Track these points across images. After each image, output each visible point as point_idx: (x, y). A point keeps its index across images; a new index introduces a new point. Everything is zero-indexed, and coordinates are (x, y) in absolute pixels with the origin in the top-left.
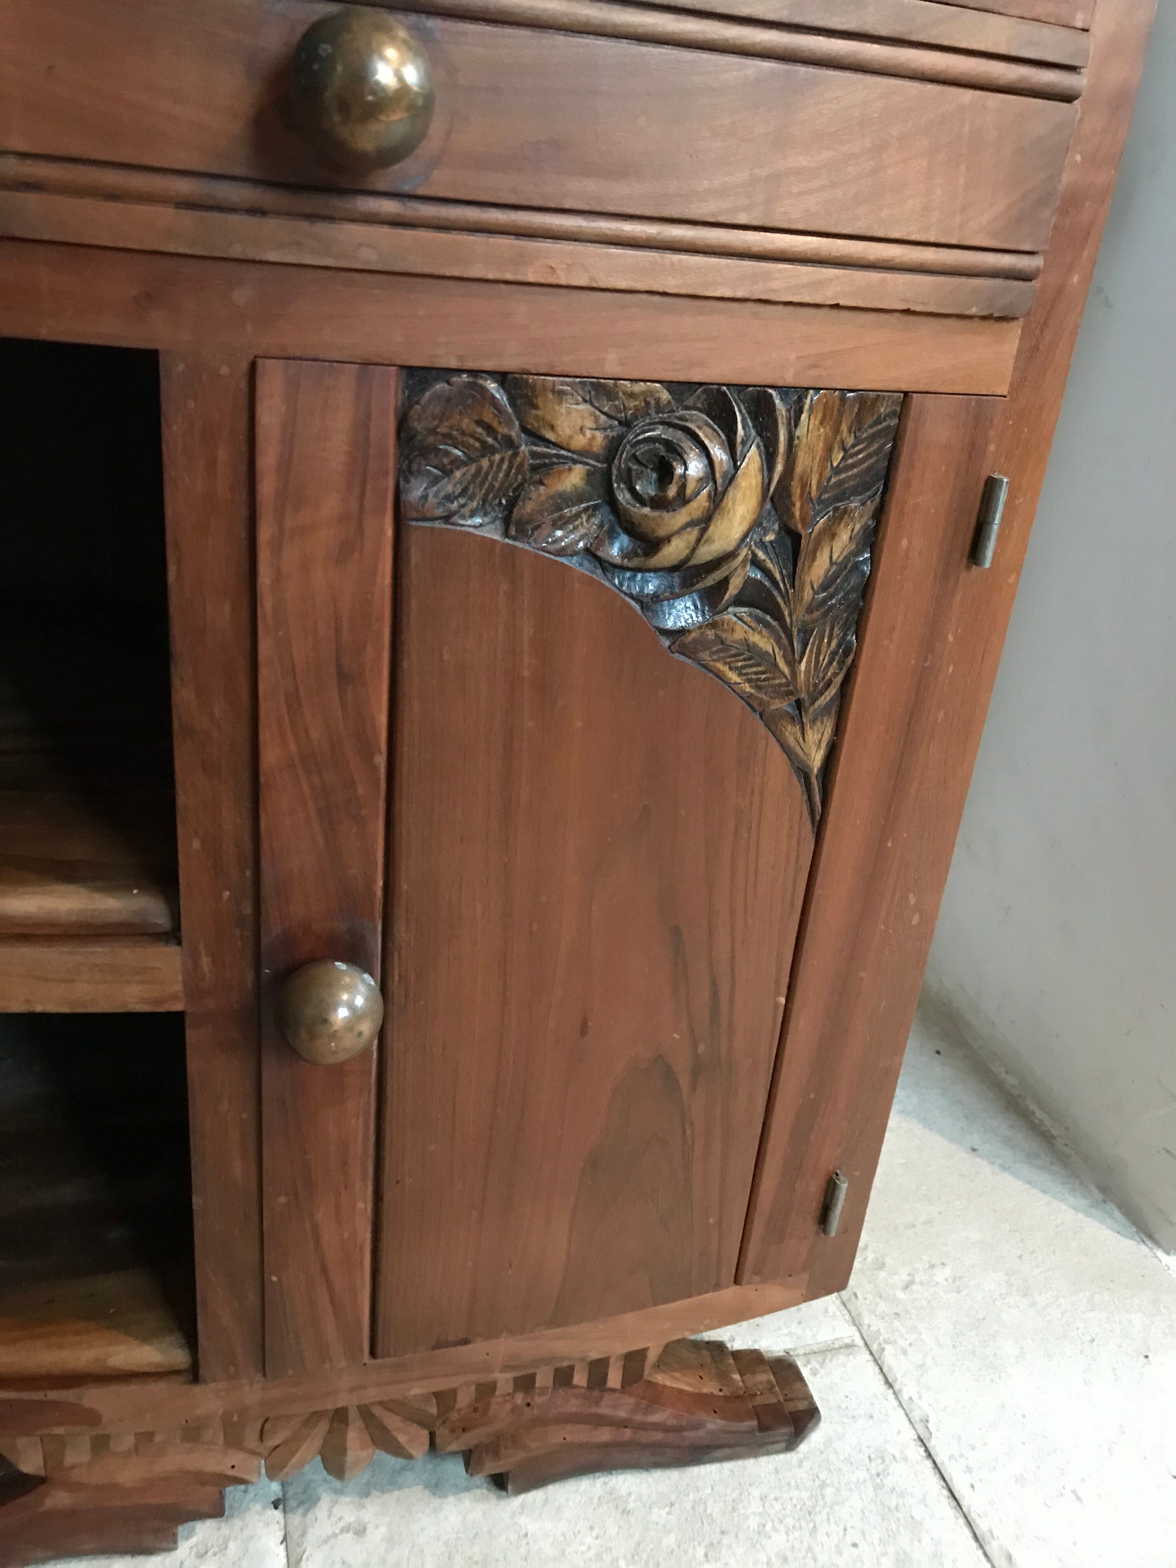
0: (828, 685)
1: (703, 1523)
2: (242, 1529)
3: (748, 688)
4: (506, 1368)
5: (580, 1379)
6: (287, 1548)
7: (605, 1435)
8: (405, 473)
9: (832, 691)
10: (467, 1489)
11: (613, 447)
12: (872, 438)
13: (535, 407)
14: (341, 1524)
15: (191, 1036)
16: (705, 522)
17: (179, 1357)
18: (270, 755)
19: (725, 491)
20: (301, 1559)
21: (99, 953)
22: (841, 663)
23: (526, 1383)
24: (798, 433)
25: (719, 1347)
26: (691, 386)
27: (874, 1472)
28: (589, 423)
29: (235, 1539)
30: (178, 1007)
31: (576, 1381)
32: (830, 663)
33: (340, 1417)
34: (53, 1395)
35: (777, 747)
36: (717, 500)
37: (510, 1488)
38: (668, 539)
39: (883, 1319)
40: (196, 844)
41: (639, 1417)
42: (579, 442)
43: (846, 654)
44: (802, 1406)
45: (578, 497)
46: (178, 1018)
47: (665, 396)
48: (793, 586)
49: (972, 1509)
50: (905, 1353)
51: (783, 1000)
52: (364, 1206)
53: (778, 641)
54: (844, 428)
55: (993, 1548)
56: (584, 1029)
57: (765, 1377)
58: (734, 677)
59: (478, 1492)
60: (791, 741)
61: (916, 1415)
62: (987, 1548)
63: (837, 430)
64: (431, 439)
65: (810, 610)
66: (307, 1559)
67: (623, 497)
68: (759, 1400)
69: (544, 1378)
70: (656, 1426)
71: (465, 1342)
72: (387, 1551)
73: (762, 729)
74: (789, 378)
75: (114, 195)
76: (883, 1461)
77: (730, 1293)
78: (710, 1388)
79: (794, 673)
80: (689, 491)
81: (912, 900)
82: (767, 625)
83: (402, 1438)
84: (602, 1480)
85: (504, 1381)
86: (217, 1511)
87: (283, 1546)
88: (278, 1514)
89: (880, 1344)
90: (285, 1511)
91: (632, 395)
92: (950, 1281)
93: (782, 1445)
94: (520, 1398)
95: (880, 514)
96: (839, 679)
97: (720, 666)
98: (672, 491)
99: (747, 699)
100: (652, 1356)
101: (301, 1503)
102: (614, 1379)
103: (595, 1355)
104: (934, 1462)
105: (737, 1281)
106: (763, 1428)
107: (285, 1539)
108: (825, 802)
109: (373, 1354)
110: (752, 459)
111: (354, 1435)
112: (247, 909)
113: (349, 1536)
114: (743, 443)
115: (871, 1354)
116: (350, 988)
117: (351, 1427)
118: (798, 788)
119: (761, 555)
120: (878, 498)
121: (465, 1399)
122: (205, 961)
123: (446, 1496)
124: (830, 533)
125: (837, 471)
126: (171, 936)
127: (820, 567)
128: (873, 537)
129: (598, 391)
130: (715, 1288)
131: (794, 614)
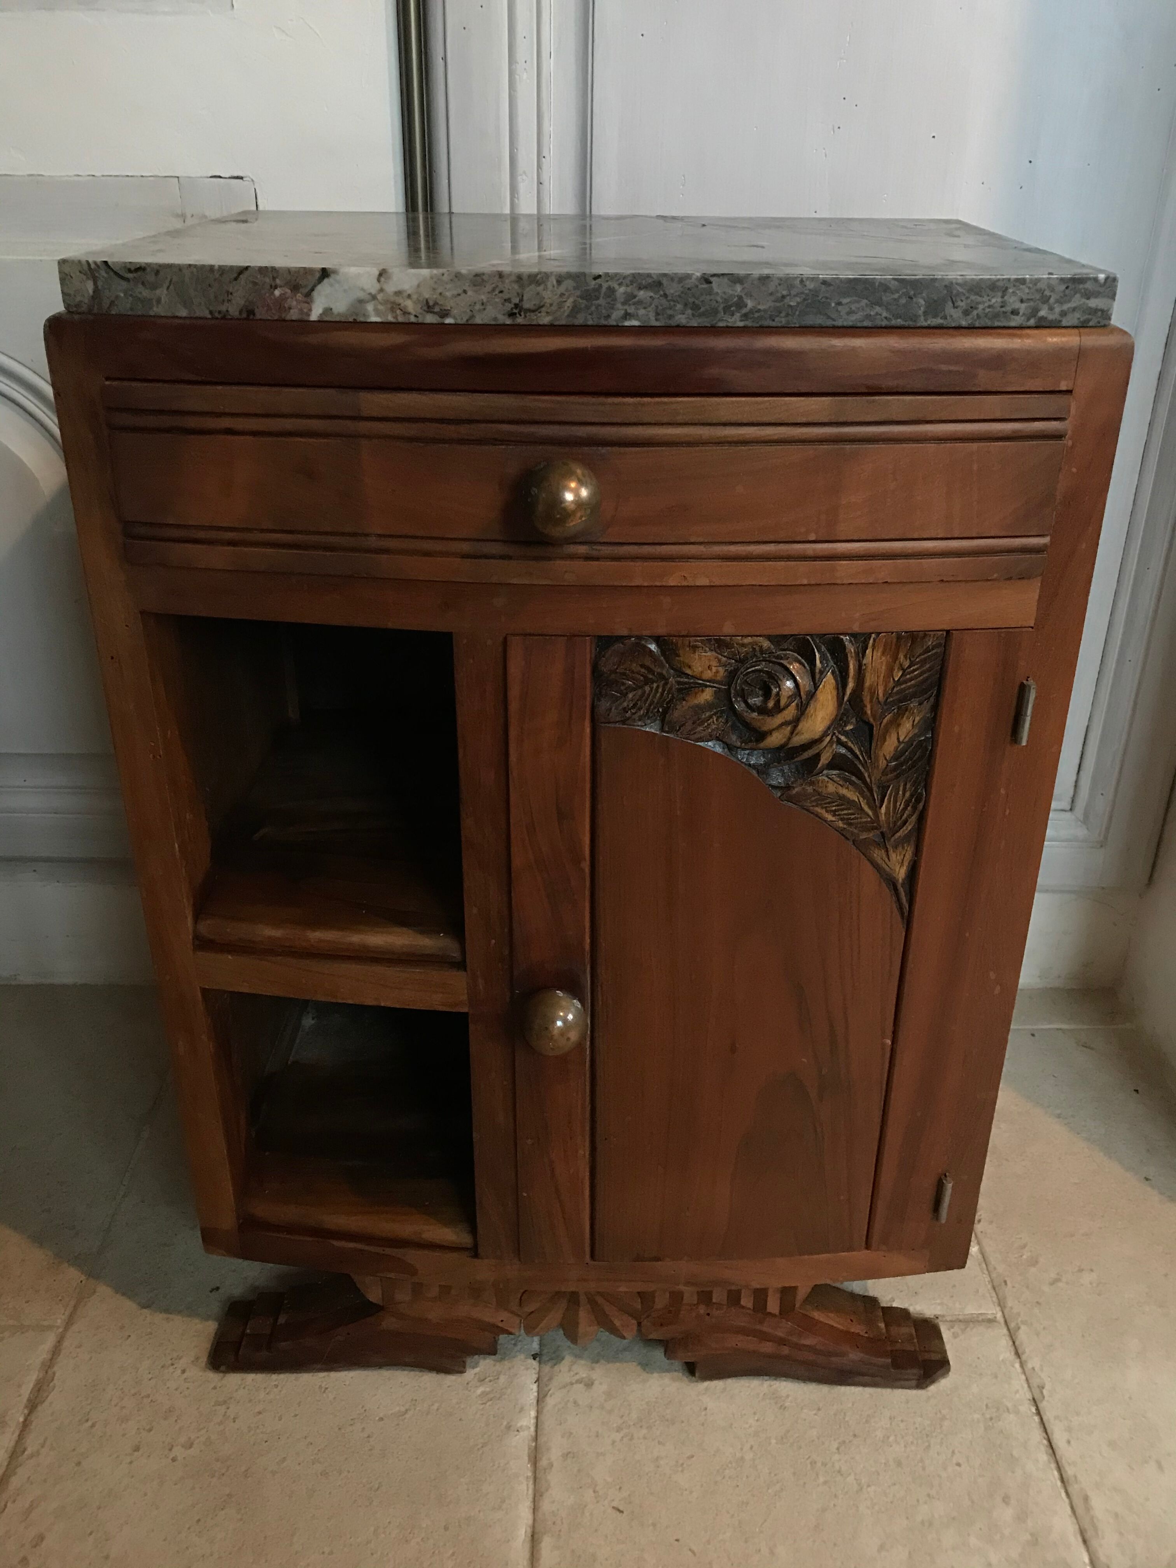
0: (905, 822)
1: (840, 1427)
2: (510, 1368)
3: (840, 824)
4: (690, 1283)
5: (747, 1301)
6: (538, 1386)
7: (768, 1347)
8: (597, 696)
9: (909, 827)
10: (668, 1371)
11: (732, 675)
12: (924, 662)
13: (679, 656)
14: (577, 1377)
15: (472, 1027)
16: (795, 722)
17: (466, 1239)
18: (517, 862)
19: (808, 704)
20: (547, 1394)
21: (417, 973)
22: (915, 808)
23: (705, 1297)
24: (864, 662)
25: (871, 1302)
26: (785, 637)
27: (988, 1416)
28: (714, 663)
29: (505, 1374)
30: (465, 1010)
31: (743, 1302)
32: (905, 809)
33: (573, 1299)
34: (388, 1251)
35: (868, 864)
36: (802, 709)
37: (697, 1375)
38: (770, 732)
39: (1025, 1305)
40: (475, 911)
41: (794, 1339)
42: (708, 674)
43: (918, 801)
44: (935, 1357)
45: (709, 706)
46: (464, 1017)
47: (766, 644)
48: (870, 757)
49: (1064, 1459)
50: (1038, 1334)
51: (889, 1042)
52: (584, 1151)
53: (862, 793)
54: (901, 656)
55: (1074, 1489)
56: (733, 1049)
57: (907, 1330)
58: (830, 817)
59: (676, 1374)
60: (880, 862)
61: (1035, 1382)
62: (1070, 1489)
63: (895, 658)
64: (613, 676)
65: (884, 773)
66: (551, 1396)
67: (739, 706)
68: (898, 1346)
69: (719, 1296)
70: (809, 1348)
71: (658, 1259)
72: (605, 1401)
73: (854, 851)
74: (856, 628)
76: (998, 1409)
77: (862, 1255)
78: (857, 1329)
79: (876, 814)
80: (783, 702)
81: (992, 975)
82: (852, 783)
83: (617, 1323)
84: (768, 1383)
85: (689, 1294)
86: (491, 1350)
87: (537, 1384)
88: (535, 1363)
89: (1017, 1324)
90: (540, 1362)
91: (743, 645)
92: (1094, 1285)
93: (914, 1383)
94: (702, 1310)
95: (935, 708)
96: (914, 818)
97: (818, 810)
98: (771, 704)
99: (841, 831)
100: (802, 1294)
101: (552, 1359)
102: (773, 1305)
103: (756, 1285)
104: (1041, 1419)
105: (868, 1246)
106: (896, 1365)
107: (537, 1381)
108: (911, 902)
109: (592, 1256)
110: (829, 681)
111: (584, 1315)
112: (506, 952)
113: (581, 1386)
114: (821, 672)
115: (1009, 1329)
117: (581, 1308)
118: (887, 892)
119: (843, 738)
120: (932, 699)
121: (661, 1302)
122: (481, 981)
123: (652, 1373)
124: (895, 723)
125: (898, 683)
126: (461, 965)
127: (890, 746)
128: (932, 724)
129: (720, 644)
130: (850, 1249)
131: (873, 776)
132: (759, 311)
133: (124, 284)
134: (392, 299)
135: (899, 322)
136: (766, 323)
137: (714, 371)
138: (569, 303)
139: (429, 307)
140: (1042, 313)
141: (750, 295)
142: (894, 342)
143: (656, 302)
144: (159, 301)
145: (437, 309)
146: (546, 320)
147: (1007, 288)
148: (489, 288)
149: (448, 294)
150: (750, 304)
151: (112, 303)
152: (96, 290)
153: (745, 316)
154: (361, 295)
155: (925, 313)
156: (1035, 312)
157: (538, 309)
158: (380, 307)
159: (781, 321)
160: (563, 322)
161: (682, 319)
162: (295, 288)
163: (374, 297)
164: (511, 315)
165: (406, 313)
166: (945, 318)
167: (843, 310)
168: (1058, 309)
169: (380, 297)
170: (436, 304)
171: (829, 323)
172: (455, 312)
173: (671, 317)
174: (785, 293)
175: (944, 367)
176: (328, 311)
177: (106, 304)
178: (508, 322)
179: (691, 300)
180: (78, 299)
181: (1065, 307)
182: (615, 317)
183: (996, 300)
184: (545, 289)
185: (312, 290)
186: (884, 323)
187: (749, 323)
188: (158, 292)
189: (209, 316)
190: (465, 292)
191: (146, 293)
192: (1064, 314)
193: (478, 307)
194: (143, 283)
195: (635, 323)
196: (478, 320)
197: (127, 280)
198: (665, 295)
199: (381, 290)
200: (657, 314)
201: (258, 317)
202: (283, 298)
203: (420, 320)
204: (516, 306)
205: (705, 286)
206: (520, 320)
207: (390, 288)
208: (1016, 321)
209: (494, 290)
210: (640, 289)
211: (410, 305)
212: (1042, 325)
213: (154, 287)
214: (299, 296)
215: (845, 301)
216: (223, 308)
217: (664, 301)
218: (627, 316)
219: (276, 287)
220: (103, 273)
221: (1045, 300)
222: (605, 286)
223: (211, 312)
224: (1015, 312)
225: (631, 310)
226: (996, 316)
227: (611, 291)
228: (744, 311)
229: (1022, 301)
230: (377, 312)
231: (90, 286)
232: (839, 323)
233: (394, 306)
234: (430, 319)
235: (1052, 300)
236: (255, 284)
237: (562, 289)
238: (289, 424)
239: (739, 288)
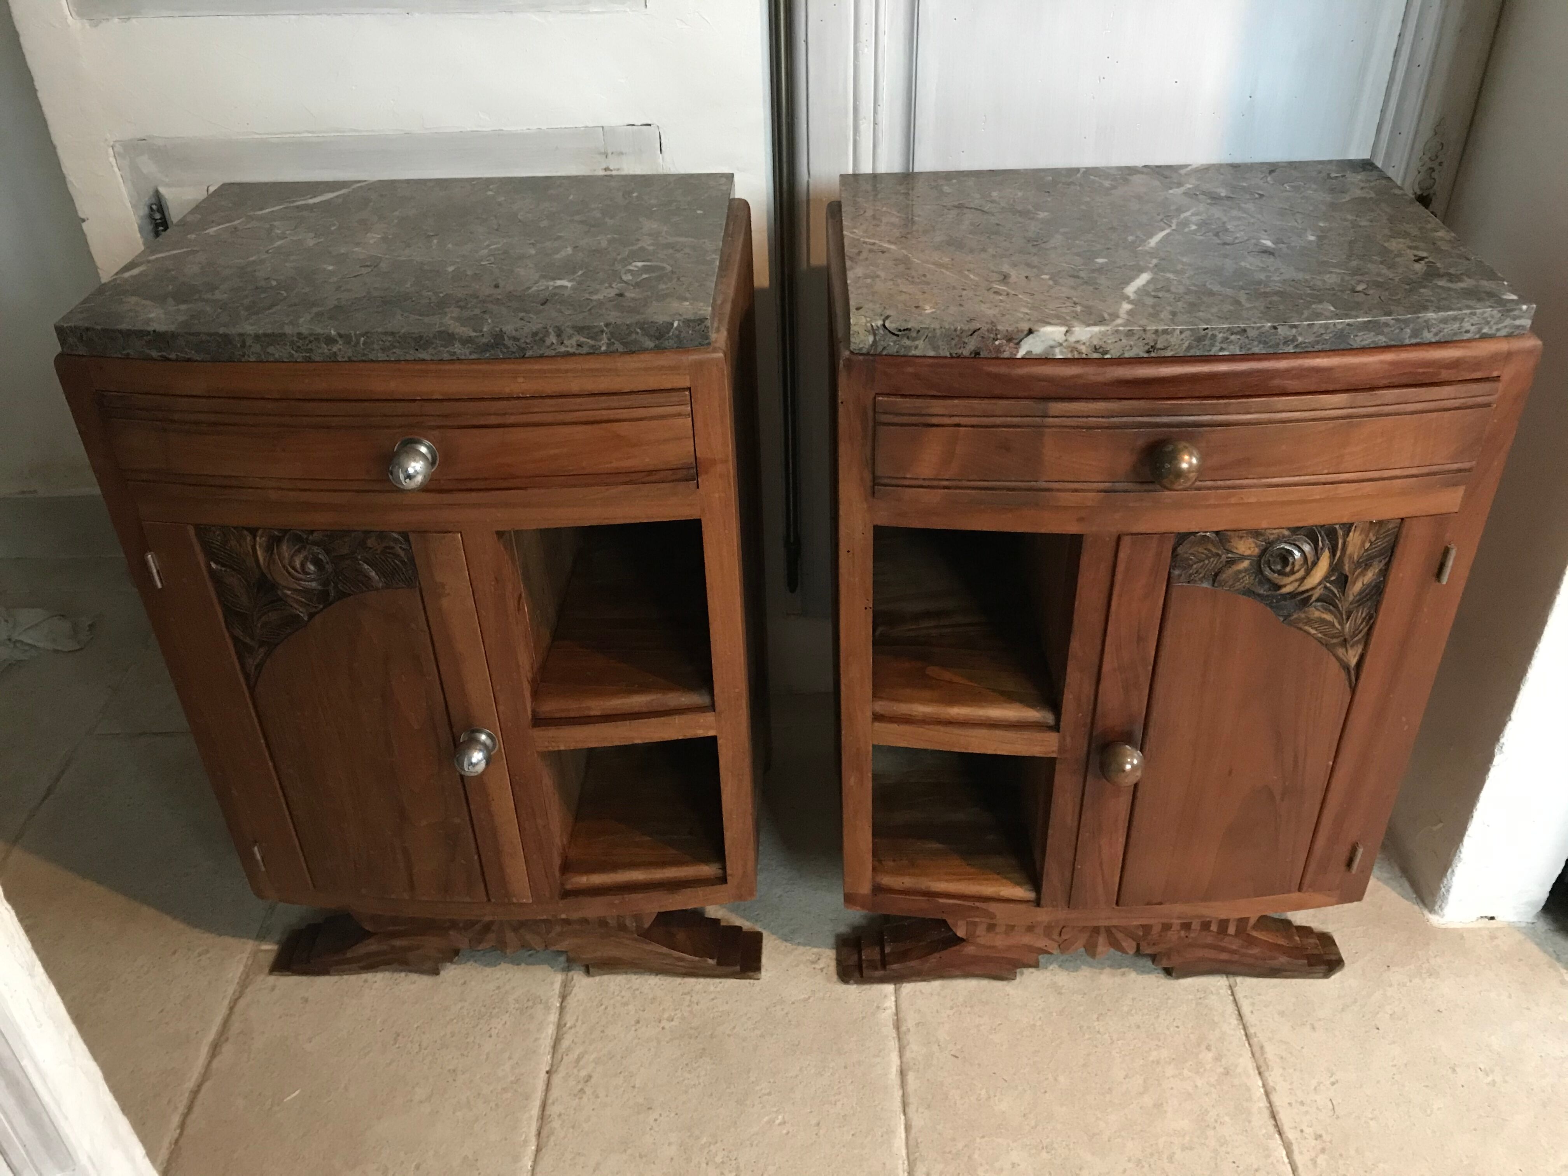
0: (1361, 631)
3: (1320, 635)
4: (1179, 918)
5: (1214, 928)
7: (1224, 956)
8: (1173, 567)
9: (1362, 634)
11: (1263, 553)
12: (1385, 537)
13: (1230, 542)
15: (1058, 767)
16: (1302, 579)
17: (1031, 895)
18: (1106, 668)
19: (1312, 569)
21: (1027, 734)
22: (1368, 622)
23: (1187, 926)
24: (1348, 539)
25: (1288, 923)
26: (1299, 528)
28: (1253, 545)
30: (1054, 755)
31: (1212, 928)
32: (1362, 623)
33: (1096, 930)
34: (977, 904)
35: (1333, 658)
36: (1308, 572)
37: (1174, 974)
38: (1285, 586)
40: (1071, 696)
41: (1244, 950)
42: (1248, 553)
43: (1370, 618)
44: (1333, 958)
45: (1246, 570)
46: (1054, 759)
47: (1286, 533)
48: (1344, 595)
51: (1331, 763)
52: (1122, 840)
53: (1336, 617)
54: (1371, 535)
56: (1230, 773)
57: (1313, 941)
58: (1313, 631)
60: (1341, 655)
63: (1367, 536)
64: (1185, 556)
65: (1351, 603)
67: (1265, 570)
68: (1309, 952)
69: (1196, 925)
70: (1251, 956)
71: (1160, 904)
73: (1326, 651)
74: (1345, 520)
75: (1076, 490)
77: (1296, 895)
78: (1282, 942)
79: (1343, 628)
80: (1296, 568)
81: (1404, 719)
82: (1330, 611)
83: (1124, 944)
85: (1176, 924)
86: (1036, 965)
91: (1272, 534)
93: (1321, 975)
94: (1183, 933)
95: (1388, 564)
96: (1366, 629)
97: (1307, 628)
98: (1288, 569)
99: (1319, 640)
100: (1252, 922)
102: (1232, 930)
103: (1223, 917)
105: (1300, 889)
106: (1310, 965)
108: (1357, 679)
109: (1117, 904)
110: (1326, 555)
111: (1102, 940)
112: (1089, 720)
114: (1322, 549)
116: (1133, 757)
117: (1101, 936)
118: (1343, 674)
119: (1328, 585)
120: (1387, 559)
121: (1156, 930)
122: (1068, 739)
124: (1363, 574)
125: (1367, 550)
126: (1056, 728)
127: (1358, 586)
128: (1385, 572)
129: (1256, 534)
130: (1289, 892)
131: (1344, 606)
132: (1305, 343)
133: (895, 337)
134: (1073, 345)
135: (1393, 343)
136: (1309, 350)
137: (1276, 382)
138: (1186, 344)
139: (1096, 349)
140: (1484, 331)
141: (1300, 334)
142: (1389, 357)
143: (1241, 341)
144: (916, 347)
145: (1101, 350)
146: (1169, 353)
147: (1463, 319)
148: (1136, 337)
149: (1109, 341)
150: (1300, 339)
151: (884, 348)
152: (875, 341)
153: (1296, 346)
154: (1052, 343)
155: (1410, 337)
156: (1480, 330)
157: (1165, 348)
158: (1064, 350)
159: (1319, 347)
160: (1181, 355)
161: (1256, 350)
162: (1010, 340)
163: (1061, 345)
164: (1148, 352)
165: (1080, 353)
166: (1422, 338)
167: (1358, 339)
168: (1495, 327)
169: (1064, 344)
170: (1101, 347)
171: (1350, 347)
172: (1112, 352)
173: (1249, 349)
174: (1323, 332)
175: (1420, 370)
176: (1029, 352)
177: (880, 349)
178: (1146, 355)
179: (1264, 339)
180: (861, 346)
181: (1500, 326)
182: (1214, 351)
183: (1456, 326)
184: (1172, 337)
185: (1021, 341)
186: (1384, 344)
187: (1298, 350)
188: (917, 343)
189: (948, 355)
190: (1121, 340)
191: (908, 343)
192: (1498, 330)
193: (1128, 348)
194: (908, 338)
195: (1226, 353)
196: (1127, 355)
197: (897, 335)
198: (1248, 337)
199: (1066, 340)
200: (1241, 348)
201: (982, 356)
202: (1000, 345)
203: (1090, 356)
204: (1152, 347)
205: (1273, 331)
206: (1153, 354)
207: (1072, 339)
208: (1467, 336)
209: (1139, 338)
210: (1232, 334)
211: (1083, 349)
212: (1484, 337)
213: (914, 339)
214: (1012, 345)
215: (1360, 334)
216: (960, 351)
217: (1247, 341)
218: (1222, 349)
219: (997, 339)
220: (881, 332)
221: (1488, 323)
222: (1210, 333)
223: (951, 354)
224: (1467, 332)
225: (1224, 346)
226: (1455, 334)
227: (1214, 336)
228: (1296, 343)
229: (1472, 325)
230: (1061, 352)
231: (871, 339)
232: (1355, 346)
233: (1073, 349)
234: (1096, 356)
235: (1492, 323)
236: (983, 337)
237: (1183, 336)
238: (998, 421)
239: (1294, 330)
